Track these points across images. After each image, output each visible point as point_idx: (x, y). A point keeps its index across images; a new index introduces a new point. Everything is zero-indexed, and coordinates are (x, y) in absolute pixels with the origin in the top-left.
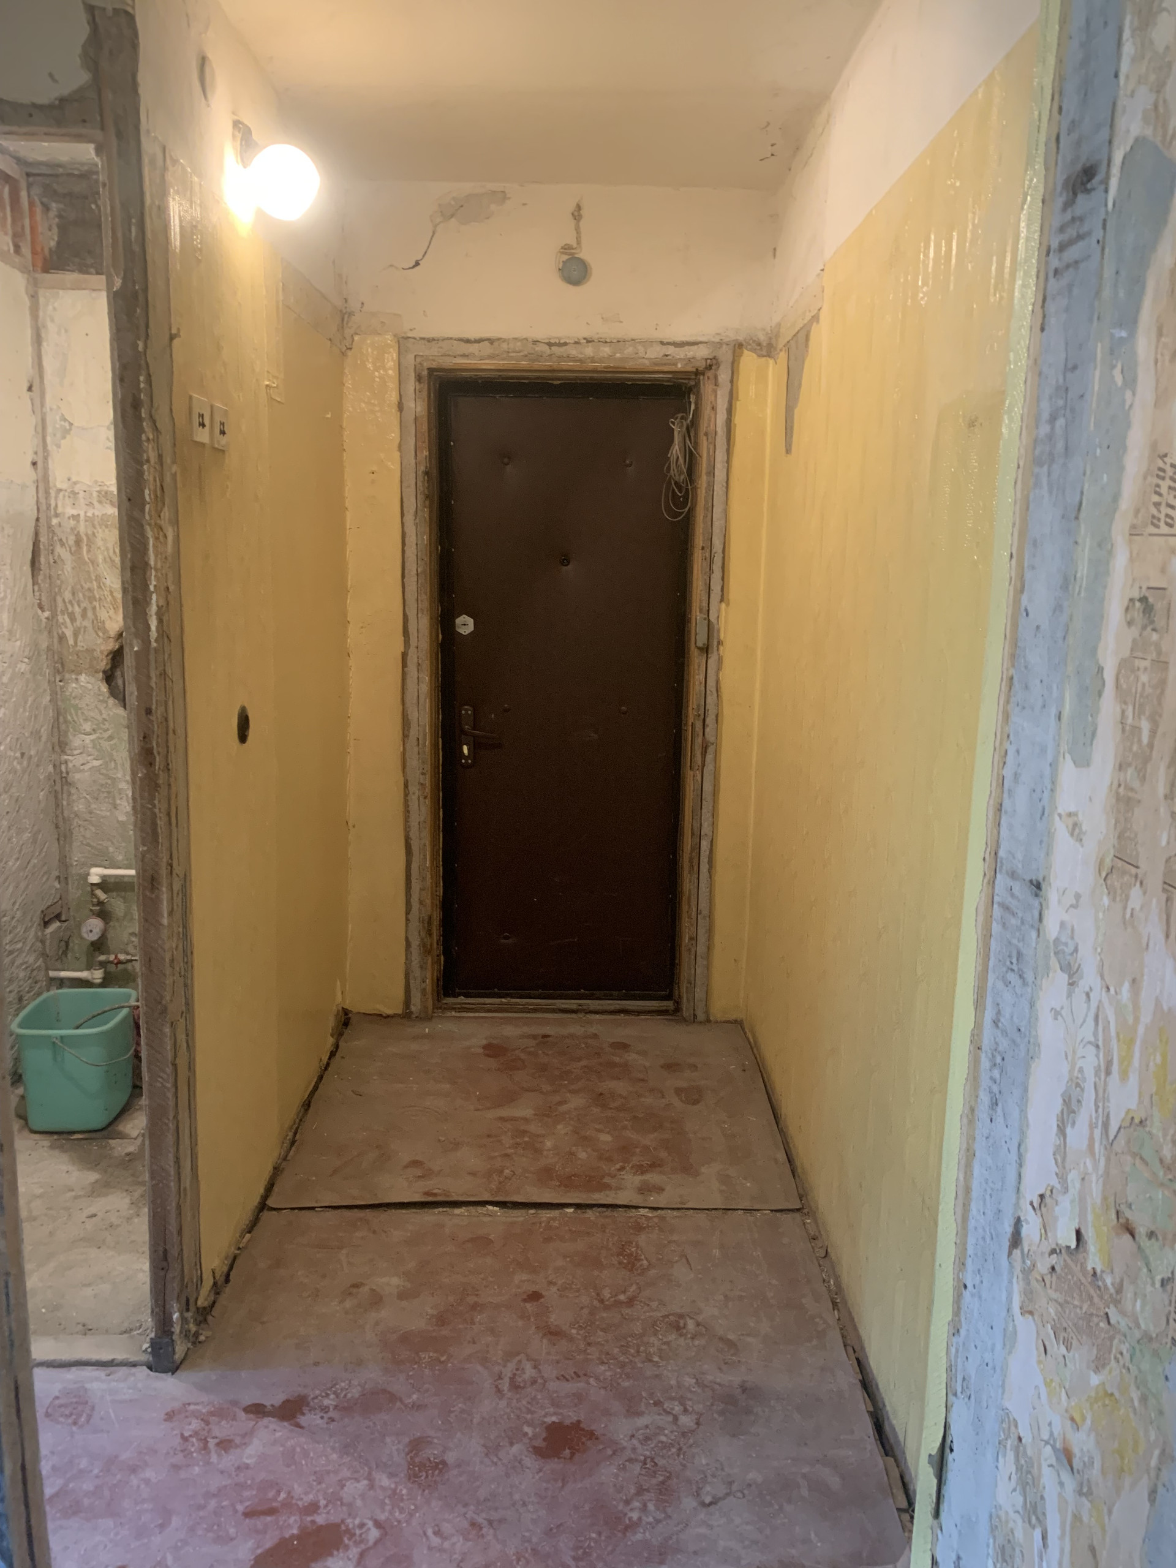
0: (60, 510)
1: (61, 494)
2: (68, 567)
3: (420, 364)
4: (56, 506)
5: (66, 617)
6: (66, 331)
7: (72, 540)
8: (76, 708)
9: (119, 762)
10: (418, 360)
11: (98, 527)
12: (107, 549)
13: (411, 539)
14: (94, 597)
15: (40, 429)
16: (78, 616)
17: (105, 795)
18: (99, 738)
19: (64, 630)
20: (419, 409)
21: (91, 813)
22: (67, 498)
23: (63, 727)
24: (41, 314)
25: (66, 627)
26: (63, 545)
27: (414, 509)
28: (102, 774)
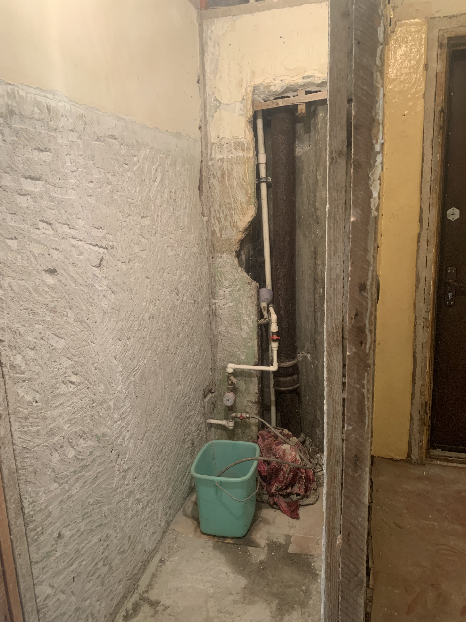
0: (213, 156)
1: (214, 146)
2: (217, 190)
3: (443, 35)
4: (211, 154)
5: (216, 220)
6: (218, 44)
7: (220, 172)
8: (221, 273)
9: (244, 304)
10: (441, 33)
11: (234, 165)
12: (239, 178)
13: (428, 158)
14: (232, 207)
15: (203, 107)
16: (222, 219)
17: (236, 322)
18: (232, 290)
19: (215, 228)
20: (439, 67)
21: (228, 332)
22: (217, 148)
23: (214, 284)
24: (204, 35)
25: (216, 226)
26: (214, 177)
27: (432, 137)
28: (234, 311)
